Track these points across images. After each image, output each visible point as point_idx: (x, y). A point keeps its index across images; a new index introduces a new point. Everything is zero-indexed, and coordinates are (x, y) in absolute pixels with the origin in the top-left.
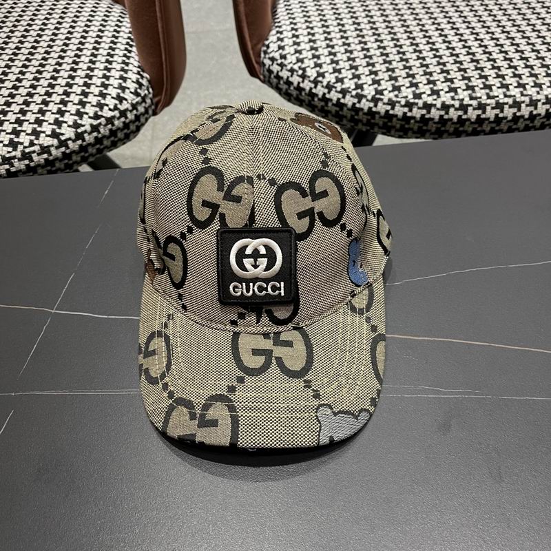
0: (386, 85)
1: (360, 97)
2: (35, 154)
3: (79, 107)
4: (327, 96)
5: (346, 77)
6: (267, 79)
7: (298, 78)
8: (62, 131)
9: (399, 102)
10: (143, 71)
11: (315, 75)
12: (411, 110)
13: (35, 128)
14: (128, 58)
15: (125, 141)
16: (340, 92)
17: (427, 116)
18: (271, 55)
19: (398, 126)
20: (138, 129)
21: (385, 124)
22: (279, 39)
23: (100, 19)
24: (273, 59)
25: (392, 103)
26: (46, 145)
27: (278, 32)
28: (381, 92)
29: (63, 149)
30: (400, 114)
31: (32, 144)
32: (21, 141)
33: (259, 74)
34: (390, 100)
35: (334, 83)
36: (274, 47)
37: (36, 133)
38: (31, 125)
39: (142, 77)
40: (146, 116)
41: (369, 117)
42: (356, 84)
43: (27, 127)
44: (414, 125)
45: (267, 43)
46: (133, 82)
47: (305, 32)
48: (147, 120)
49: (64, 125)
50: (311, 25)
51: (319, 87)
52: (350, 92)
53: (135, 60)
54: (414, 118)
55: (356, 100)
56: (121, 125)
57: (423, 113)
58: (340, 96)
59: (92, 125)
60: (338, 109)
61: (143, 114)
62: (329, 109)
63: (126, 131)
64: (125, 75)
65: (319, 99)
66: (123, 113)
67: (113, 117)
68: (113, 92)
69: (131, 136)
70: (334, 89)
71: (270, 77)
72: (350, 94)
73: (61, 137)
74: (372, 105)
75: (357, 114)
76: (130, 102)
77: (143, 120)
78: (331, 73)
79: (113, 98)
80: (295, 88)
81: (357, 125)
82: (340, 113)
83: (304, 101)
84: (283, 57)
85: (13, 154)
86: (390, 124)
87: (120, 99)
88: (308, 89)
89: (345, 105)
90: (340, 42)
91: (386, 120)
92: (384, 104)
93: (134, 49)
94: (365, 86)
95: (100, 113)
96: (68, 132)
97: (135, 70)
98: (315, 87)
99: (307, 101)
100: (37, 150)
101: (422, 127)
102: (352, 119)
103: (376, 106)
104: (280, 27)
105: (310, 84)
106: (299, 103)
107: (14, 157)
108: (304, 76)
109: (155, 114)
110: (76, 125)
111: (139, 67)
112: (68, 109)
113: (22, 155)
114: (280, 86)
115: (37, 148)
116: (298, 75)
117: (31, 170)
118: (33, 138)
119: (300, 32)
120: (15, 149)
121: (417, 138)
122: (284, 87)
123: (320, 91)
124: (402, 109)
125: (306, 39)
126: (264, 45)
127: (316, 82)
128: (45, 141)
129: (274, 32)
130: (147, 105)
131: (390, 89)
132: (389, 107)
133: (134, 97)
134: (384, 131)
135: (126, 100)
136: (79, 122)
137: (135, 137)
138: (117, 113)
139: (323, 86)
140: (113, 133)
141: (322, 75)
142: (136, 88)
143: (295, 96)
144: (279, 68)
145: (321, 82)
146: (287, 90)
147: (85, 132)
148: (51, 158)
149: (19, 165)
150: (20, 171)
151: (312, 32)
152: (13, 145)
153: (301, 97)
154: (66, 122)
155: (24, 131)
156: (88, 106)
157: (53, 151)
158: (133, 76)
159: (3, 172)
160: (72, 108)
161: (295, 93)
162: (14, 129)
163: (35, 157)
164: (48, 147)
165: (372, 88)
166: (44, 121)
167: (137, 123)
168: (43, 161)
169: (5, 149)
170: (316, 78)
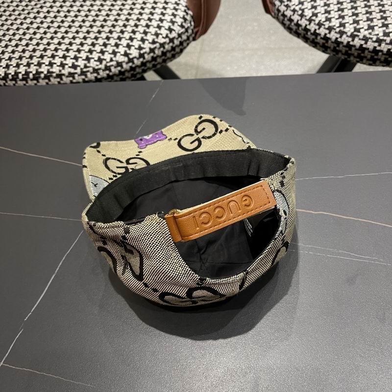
0: (363, 25)
1: (342, 33)
2: (113, 67)
3: (143, 35)
4: (317, 31)
5: (334, 17)
6: (276, 16)
7: (298, 16)
8: (131, 52)
9: (371, 38)
10: (188, 9)
11: (311, 15)
12: (380, 45)
13: (114, 50)
15: (172, 59)
16: (327, 29)
19: (369, 57)
20: (181, 51)
21: (359, 54)
24: (282, 2)
25: (366, 39)
26: (120, 61)
28: (358, 30)
29: (130, 64)
30: (371, 48)
31: (111, 60)
32: (105, 58)
33: (271, 11)
34: (364, 36)
35: (324, 22)
38: (112, 48)
39: (187, 14)
40: (188, 42)
41: (347, 49)
42: (340, 23)
44: (381, 57)
46: (180, 17)
48: (188, 44)
49: (133, 48)
51: (312, 24)
52: (335, 29)
53: (184, 2)
54: (382, 51)
55: (338, 36)
56: (170, 48)
57: (389, 48)
58: (327, 32)
59: (150, 49)
60: (324, 41)
61: (185, 41)
62: (318, 41)
63: (172, 52)
64: (176, 13)
65: (311, 34)
66: (172, 40)
67: (165, 43)
69: (177, 56)
70: (323, 27)
71: (278, 15)
72: (334, 31)
73: (130, 56)
74: (350, 39)
75: (338, 46)
76: (177, 32)
77: (185, 44)
78: (322, 14)
79: (166, 29)
80: (295, 24)
81: (337, 54)
82: (326, 44)
83: (300, 34)
85: (100, 66)
86: (363, 55)
87: (171, 30)
88: (304, 25)
89: (329, 39)
91: (360, 52)
92: (360, 39)
94: (347, 25)
95: (156, 40)
96: (134, 53)
97: (183, 9)
98: (310, 24)
99: (302, 35)
101: (387, 58)
102: (335, 50)
103: (353, 40)
105: (306, 21)
107: (100, 69)
108: (302, 16)
109: (194, 39)
110: (140, 48)
111: (186, 6)
112: (136, 37)
113: (105, 67)
114: (285, 22)
115: (114, 63)
117: (110, 78)
118: (112, 56)
120: (101, 63)
121: (384, 66)
122: (287, 23)
123: (313, 27)
124: (373, 44)
127: (310, 20)
128: (120, 58)
130: (189, 34)
131: (366, 27)
132: (363, 42)
133: (180, 29)
135: (174, 30)
136: (142, 46)
137: (179, 56)
138: (167, 40)
139: (315, 24)
140: (164, 54)
141: (316, 15)
142: (182, 22)
143: (294, 30)
144: (285, 8)
145: (314, 21)
146: (289, 25)
147: (146, 53)
148: (123, 70)
149: (103, 74)
150: (103, 78)
152: (100, 60)
153: (299, 31)
154: (134, 46)
155: (107, 51)
156: (149, 35)
157: (124, 65)
158: (181, 13)
159: (93, 78)
160: (138, 36)
161: (294, 28)
162: (102, 49)
163: (113, 69)
164: (121, 63)
165: (352, 26)
166: (120, 44)
167: (181, 47)
168: (117, 72)
169: (96, 63)
170: (311, 17)
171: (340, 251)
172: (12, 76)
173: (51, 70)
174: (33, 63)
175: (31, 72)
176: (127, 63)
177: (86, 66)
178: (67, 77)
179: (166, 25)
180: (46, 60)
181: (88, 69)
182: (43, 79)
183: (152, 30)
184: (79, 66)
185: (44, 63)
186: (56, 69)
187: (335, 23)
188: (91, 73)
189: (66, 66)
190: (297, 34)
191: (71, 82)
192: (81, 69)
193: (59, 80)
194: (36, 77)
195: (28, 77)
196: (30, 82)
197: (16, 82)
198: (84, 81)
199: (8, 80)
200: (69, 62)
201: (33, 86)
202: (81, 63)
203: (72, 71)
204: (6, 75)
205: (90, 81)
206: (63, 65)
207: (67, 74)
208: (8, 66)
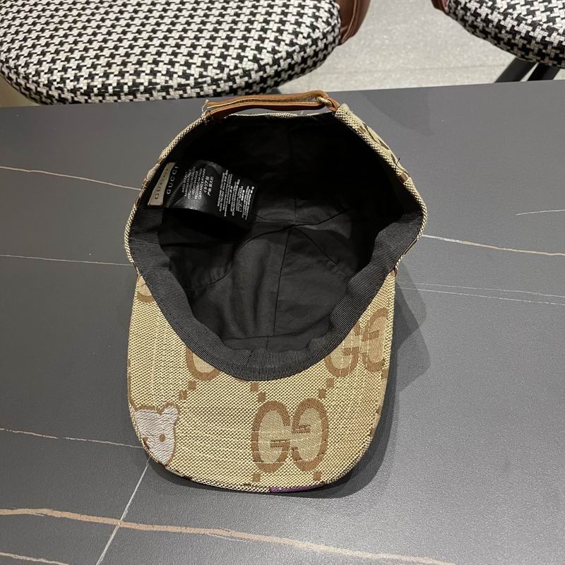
1: (551, 31)
2: (238, 77)
3: (277, 34)
4: (516, 28)
5: (538, 10)
6: (452, 11)
7: (487, 9)
8: (262, 57)
10: (335, 1)
11: (506, 7)
13: (239, 53)
16: (530, 25)
20: (325, 57)
26: (247, 69)
29: (261, 73)
31: (236, 67)
32: (228, 64)
33: (444, 5)
35: (525, 16)
37: (240, 58)
38: (236, 51)
39: (334, 7)
40: (333, 45)
41: (558, 52)
42: (548, 17)
46: (325, 11)
48: (333, 48)
49: (264, 51)
51: (508, 19)
52: (542, 25)
55: (546, 34)
56: (312, 53)
58: (530, 28)
59: (287, 52)
60: (525, 42)
61: (331, 43)
62: (516, 42)
63: (315, 59)
64: (319, 5)
65: (507, 32)
66: (315, 42)
67: (306, 45)
68: (307, 20)
70: (524, 22)
71: (456, 8)
72: (541, 28)
73: (260, 61)
74: (562, 38)
75: (546, 48)
76: (321, 31)
77: (330, 49)
78: (522, 6)
79: (307, 26)
80: (482, 20)
81: (543, 59)
82: (528, 46)
83: (490, 33)
85: (221, 76)
87: (314, 28)
89: (534, 38)
94: (557, 20)
95: (295, 41)
96: (266, 58)
98: (504, 19)
99: (493, 34)
100: (240, 73)
102: (540, 54)
105: (499, 15)
106: (484, 36)
107: (221, 79)
108: (493, 8)
109: (340, 44)
110: (274, 52)
112: (268, 36)
113: (228, 77)
114: (466, 18)
115: (240, 71)
116: (487, 7)
117: (233, 91)
118: (237, 62)
120: (222, 71)
123: (509, 23)
127: (505, 14)
128: (248, 65)
130: (335, 35)
133: (326, 26)
135: (318, 28)
136: (277, 48)
137: (321, 65)
138: (309, 41)
139: (512, 19)
140: (304, 60)
141: (513, 7)
142: (328, 18)
143: (481, 28)
145: (511, 14)
146: (473, 22)
147: (281, 58)
148: (251, 81)
149: (224, 86)
150: (224, 92)
152: (221, 67)
153: (487, 30)
154: (266, 48)
155: (230, 56)
156: (285, 33)
157: (253, 75)
158: (325, 6)
159: (211, 92)
160: (271, 35)
161: (481, 25)
162: (222, 53)
163: (238, 79)
164: (249, 70)
166: (247, 46)
167: (325, 52)
168: (243, 84)
169: (214, 71)
170: (505, 10)
172: (98, 89)
173: (154, 81)
174: (128, 72)
175: (126, 84)
176: (257, 72)
177: (201, 76)
178: (176, 90)
180: (146, 67)
181: (204, 79)
182: (142, 93)
183: (289, 27)
184: (193, 75)
185: (144, 72)
186: (160, 80)
187: (541, 17)
188: (209, 85)
189: (175, 76)
190: (485, 34)
191: (181, 97)
192: (195, 79)
193: (164, 94)
194: (133, 91)
195: (122, 91)
196: (123, 98)
197: (104, 98)
198: (198, 95)
199: (92, 94)
200: (179, 69)
201: (128, 103)
202: (195, 71)
203: (183, 81)
204: (90, 88)
205: (207, 96)
206: (170, 74)
207: (176, 86)
208: (91, 76)
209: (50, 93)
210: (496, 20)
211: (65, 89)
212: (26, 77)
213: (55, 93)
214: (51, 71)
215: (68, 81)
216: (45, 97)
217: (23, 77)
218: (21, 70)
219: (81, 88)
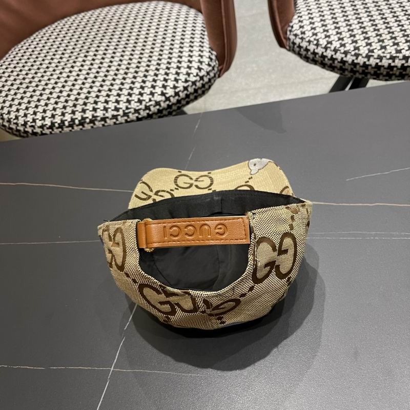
0: (376, 46)
1: (357, 55)
2: (152, 106)
3: (176, 76)
4: (334, 57)
5: (347, 43)
6: (292, 48)
7: (313, 46)
8: (167, 91)
9: (385, 57)
10: (212, 50)
11: (326, 43)
12: (394, 62)
13: (152, 91)
14: (203, 43)
15: (202, 95)
16: (343, 53)
17: (406, 65)
18: (295, 33)
19: (385, 73)
20: (210, 87)
21: (375, 72)
22: (300, 21)
23: (183, 20)
24: (296, 35)
25: (380, 58)
26: (158, 101)
27: (299, 17)
28: (372, 51)
29: (167, 102)
30: (386, 65)
31: (150, 100)
32: (144, 99)
33: (286, 46)
34: (379, 55)
35: (339, 48)
36: (296, 27)
37: (152, 94)
38: (149, 89)
39: (212, 54)
40: (215, 79)
41: (364, 69)
42: (354, 47)
43: (147, 91)
44: (396, 71)
45: (291, 24)
46: (207, 58)
47: (318, 15)
48: (215, 81)
49: (168, 88)
50: (321, 10)
51: (328, 51)
52: (350, 53)
53: (207, 44)
54: (396, 67)
55: (354, 58)
56: (200, 86)
57: (403, 63)
58: (343, 56)
59: (184, 87)
60: (341, 65)
61: (213, 78)
62: (335, 65)
63: (203, 89)
64: (202, 54)
65: (329, 59)
66: (202, 78)
67: (196, 81)
69: (206, 92)
70: (339, 52)
71: (294, 47)
73: (166, 95)
74: (366, 60)
75: (355, 67)
77: (212, 81)
78: (336, 41)
79: (195, 69)
80: (311, 53)
81: (355, 74)
82: (344, 67)
83: (318, 61)
84: (303, 33)
85: (140, 107)
86: (378, 72)
89: (346, 62)
90: (342, 19)
91: (376, 70)
92: (375, 58)
93: (206, 37)
94: (361, 48)
95: (188, 79)
96: (170, 92)
97: (208, 50)
98: (326, 51)
99: (320, 61)
101: (402, 72)
102: (352, 71)
103: (369, 60)
104: (300, 13)
105: (322, 49)
107: (140, 109)
108: (317, 45)
109: (219, 77)
110: (175, 87)
111: (210, 48)
113: (145, 107)
114: (301, 53)
115: (153, 103)
116: (314, 44)
117: (149, 116)
118: (151, 96)
119: (314, 15)
120: (141, 104)
121: (399, 80)
123: (329, 53)
124: (387, 61)
125: (319, 20)
126: (289, 26)
127: (326, 48)
128: (158, 98)
129: (296, 17)
130: (215, 72)
131: (379, 48)
132: (378, 61)
133: (208, 67)
134: (375, 77)
135: (203, 69)
136: (176, 85)
138: (198, 78)
139: (331, 50)
140: (196, 91)
141: (331, 43)
142: (209, 62)
143: (311, 58)
144: (300, 41)
145: (330, 48)
146: (306, 55)
147: (180, 91)
148: (161, 108)
149: (143, 114)
150: (144, 117)
151: (323, 14)
152: (140, 101)
153: (316, 59)
154: (169, 86)
155: (145, 93)
156: (181, 75)
157: (162, 104)
158: (206, 54)
159: (135, 118)
160: (172, 77)
161: (311, 56)
162: (140, 92)
163: (152, 108)
164: (159, 102)
165: (366, 48)
166: (156, 86)
167: (209, 84)
168: (156, 111)
169: (136, 104)
170: (326, 45)
171: (403, 233)
172: (59, 124)
173: (95, 115)
174: (77, 111)
175: (77, 119)
176: (164, 102)
177: (127, 108)
178: (111, 119)
179: (195, 65)
180: (90, 107)
181: (129, 110)
182: (88, 124)
183: (183, 71)
184: (121, 108)
185: (88, 109)
186: (100, 114)
187: (350, 47)
188: (133, 114)
189: (109, 110)
190: (315, 62)
191: (115, 123)
192: (124, 111)
193: (103, 123)
194: (82, 122)
195: (74, 123)
196: (76, 128)
197: (63, 129)
198: (126, 121)
199: (54, 128)
200: (112, 106)
201: (79, 131)
202: (122, 105)
203: (115, 113)
204: (53, 124)
205: (132, 121)
206: (106, 109)
207: (110, 117)
208: (53, 116)
209: (26, 129)
210: (320, 53)
211: (36, 127)
212: (9, 121)
213: (29, 130)
214: (25, 115)
215: (37, 121)
216: (23, 133)
217: (8, 121)
218: (5, 117)
219: (47, 125)
